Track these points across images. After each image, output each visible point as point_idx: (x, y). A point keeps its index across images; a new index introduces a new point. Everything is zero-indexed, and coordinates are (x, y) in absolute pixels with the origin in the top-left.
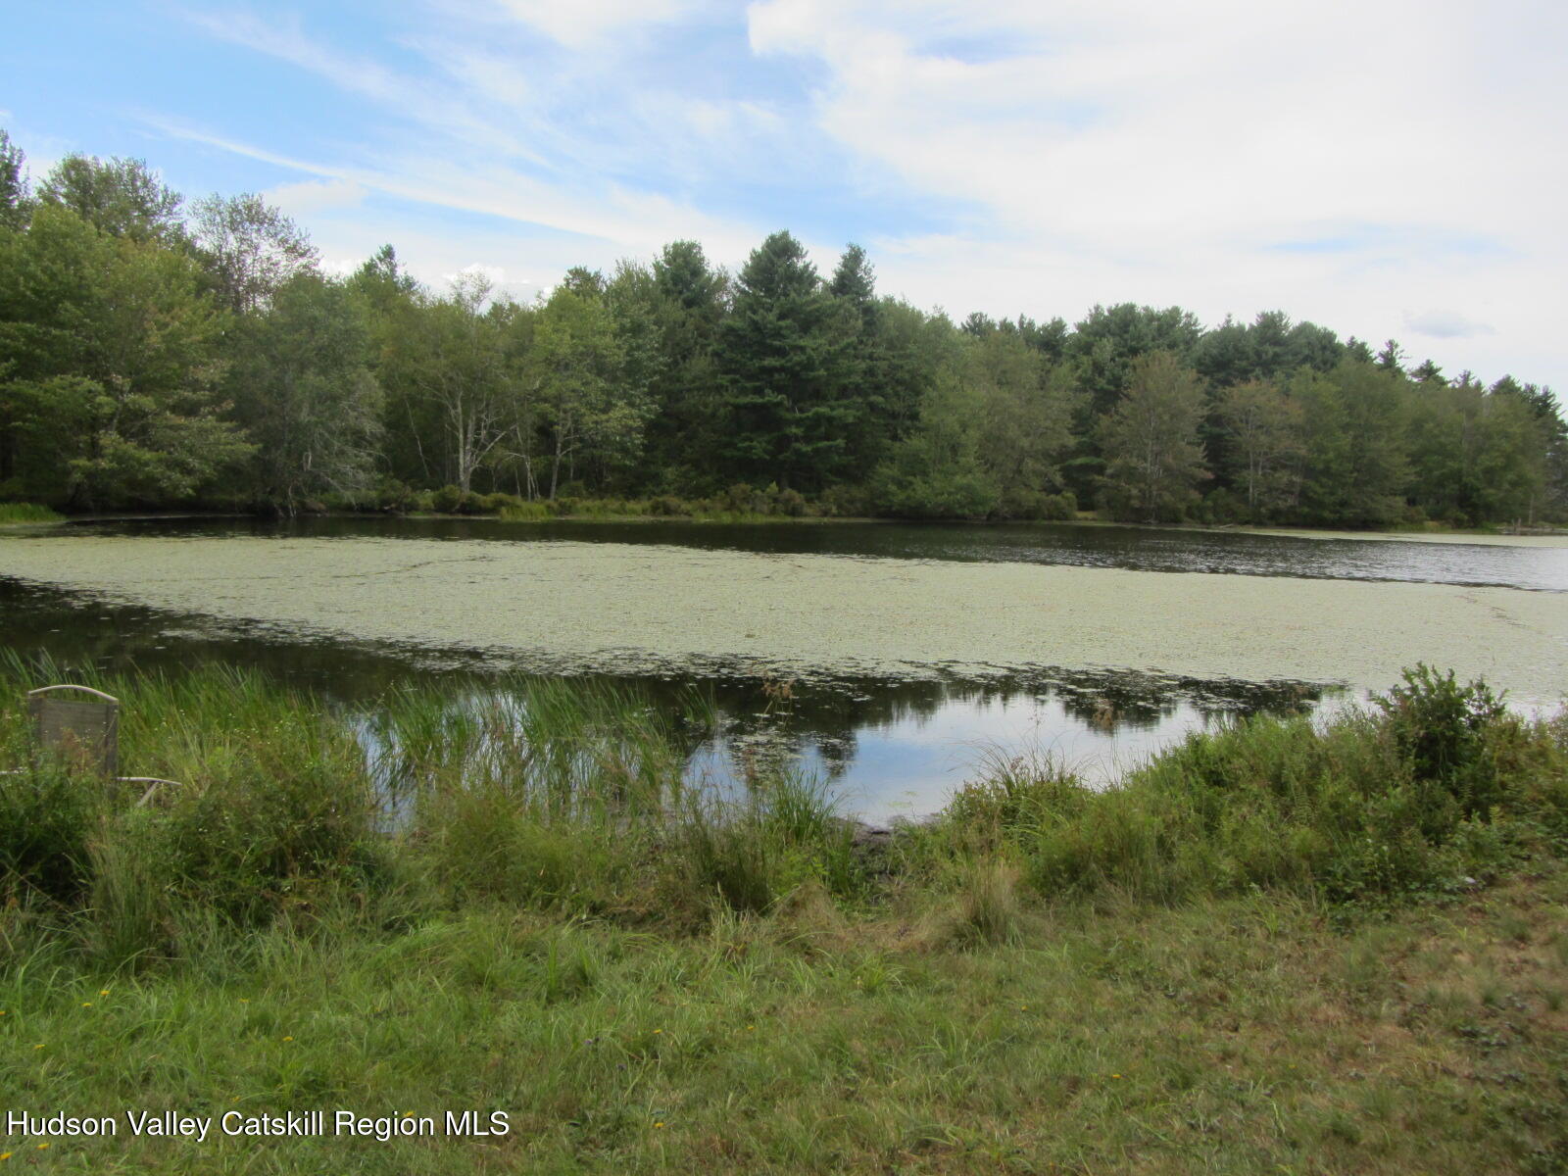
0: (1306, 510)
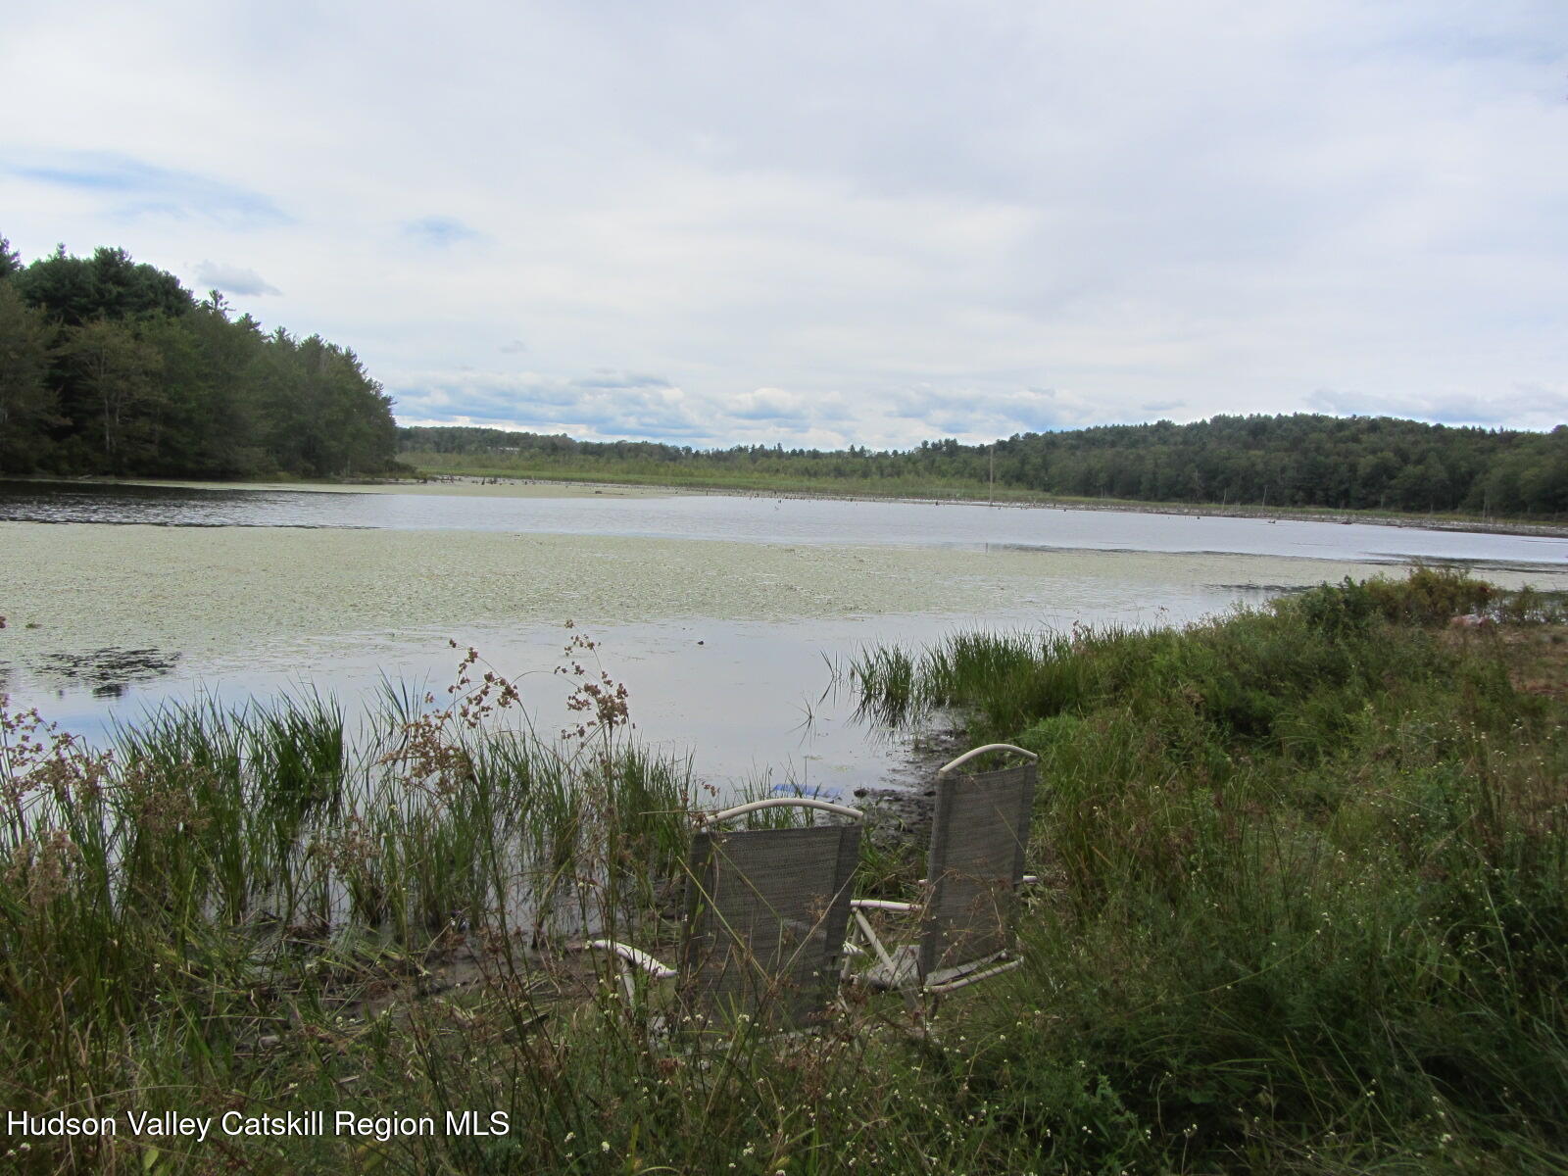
0: (169, 459)
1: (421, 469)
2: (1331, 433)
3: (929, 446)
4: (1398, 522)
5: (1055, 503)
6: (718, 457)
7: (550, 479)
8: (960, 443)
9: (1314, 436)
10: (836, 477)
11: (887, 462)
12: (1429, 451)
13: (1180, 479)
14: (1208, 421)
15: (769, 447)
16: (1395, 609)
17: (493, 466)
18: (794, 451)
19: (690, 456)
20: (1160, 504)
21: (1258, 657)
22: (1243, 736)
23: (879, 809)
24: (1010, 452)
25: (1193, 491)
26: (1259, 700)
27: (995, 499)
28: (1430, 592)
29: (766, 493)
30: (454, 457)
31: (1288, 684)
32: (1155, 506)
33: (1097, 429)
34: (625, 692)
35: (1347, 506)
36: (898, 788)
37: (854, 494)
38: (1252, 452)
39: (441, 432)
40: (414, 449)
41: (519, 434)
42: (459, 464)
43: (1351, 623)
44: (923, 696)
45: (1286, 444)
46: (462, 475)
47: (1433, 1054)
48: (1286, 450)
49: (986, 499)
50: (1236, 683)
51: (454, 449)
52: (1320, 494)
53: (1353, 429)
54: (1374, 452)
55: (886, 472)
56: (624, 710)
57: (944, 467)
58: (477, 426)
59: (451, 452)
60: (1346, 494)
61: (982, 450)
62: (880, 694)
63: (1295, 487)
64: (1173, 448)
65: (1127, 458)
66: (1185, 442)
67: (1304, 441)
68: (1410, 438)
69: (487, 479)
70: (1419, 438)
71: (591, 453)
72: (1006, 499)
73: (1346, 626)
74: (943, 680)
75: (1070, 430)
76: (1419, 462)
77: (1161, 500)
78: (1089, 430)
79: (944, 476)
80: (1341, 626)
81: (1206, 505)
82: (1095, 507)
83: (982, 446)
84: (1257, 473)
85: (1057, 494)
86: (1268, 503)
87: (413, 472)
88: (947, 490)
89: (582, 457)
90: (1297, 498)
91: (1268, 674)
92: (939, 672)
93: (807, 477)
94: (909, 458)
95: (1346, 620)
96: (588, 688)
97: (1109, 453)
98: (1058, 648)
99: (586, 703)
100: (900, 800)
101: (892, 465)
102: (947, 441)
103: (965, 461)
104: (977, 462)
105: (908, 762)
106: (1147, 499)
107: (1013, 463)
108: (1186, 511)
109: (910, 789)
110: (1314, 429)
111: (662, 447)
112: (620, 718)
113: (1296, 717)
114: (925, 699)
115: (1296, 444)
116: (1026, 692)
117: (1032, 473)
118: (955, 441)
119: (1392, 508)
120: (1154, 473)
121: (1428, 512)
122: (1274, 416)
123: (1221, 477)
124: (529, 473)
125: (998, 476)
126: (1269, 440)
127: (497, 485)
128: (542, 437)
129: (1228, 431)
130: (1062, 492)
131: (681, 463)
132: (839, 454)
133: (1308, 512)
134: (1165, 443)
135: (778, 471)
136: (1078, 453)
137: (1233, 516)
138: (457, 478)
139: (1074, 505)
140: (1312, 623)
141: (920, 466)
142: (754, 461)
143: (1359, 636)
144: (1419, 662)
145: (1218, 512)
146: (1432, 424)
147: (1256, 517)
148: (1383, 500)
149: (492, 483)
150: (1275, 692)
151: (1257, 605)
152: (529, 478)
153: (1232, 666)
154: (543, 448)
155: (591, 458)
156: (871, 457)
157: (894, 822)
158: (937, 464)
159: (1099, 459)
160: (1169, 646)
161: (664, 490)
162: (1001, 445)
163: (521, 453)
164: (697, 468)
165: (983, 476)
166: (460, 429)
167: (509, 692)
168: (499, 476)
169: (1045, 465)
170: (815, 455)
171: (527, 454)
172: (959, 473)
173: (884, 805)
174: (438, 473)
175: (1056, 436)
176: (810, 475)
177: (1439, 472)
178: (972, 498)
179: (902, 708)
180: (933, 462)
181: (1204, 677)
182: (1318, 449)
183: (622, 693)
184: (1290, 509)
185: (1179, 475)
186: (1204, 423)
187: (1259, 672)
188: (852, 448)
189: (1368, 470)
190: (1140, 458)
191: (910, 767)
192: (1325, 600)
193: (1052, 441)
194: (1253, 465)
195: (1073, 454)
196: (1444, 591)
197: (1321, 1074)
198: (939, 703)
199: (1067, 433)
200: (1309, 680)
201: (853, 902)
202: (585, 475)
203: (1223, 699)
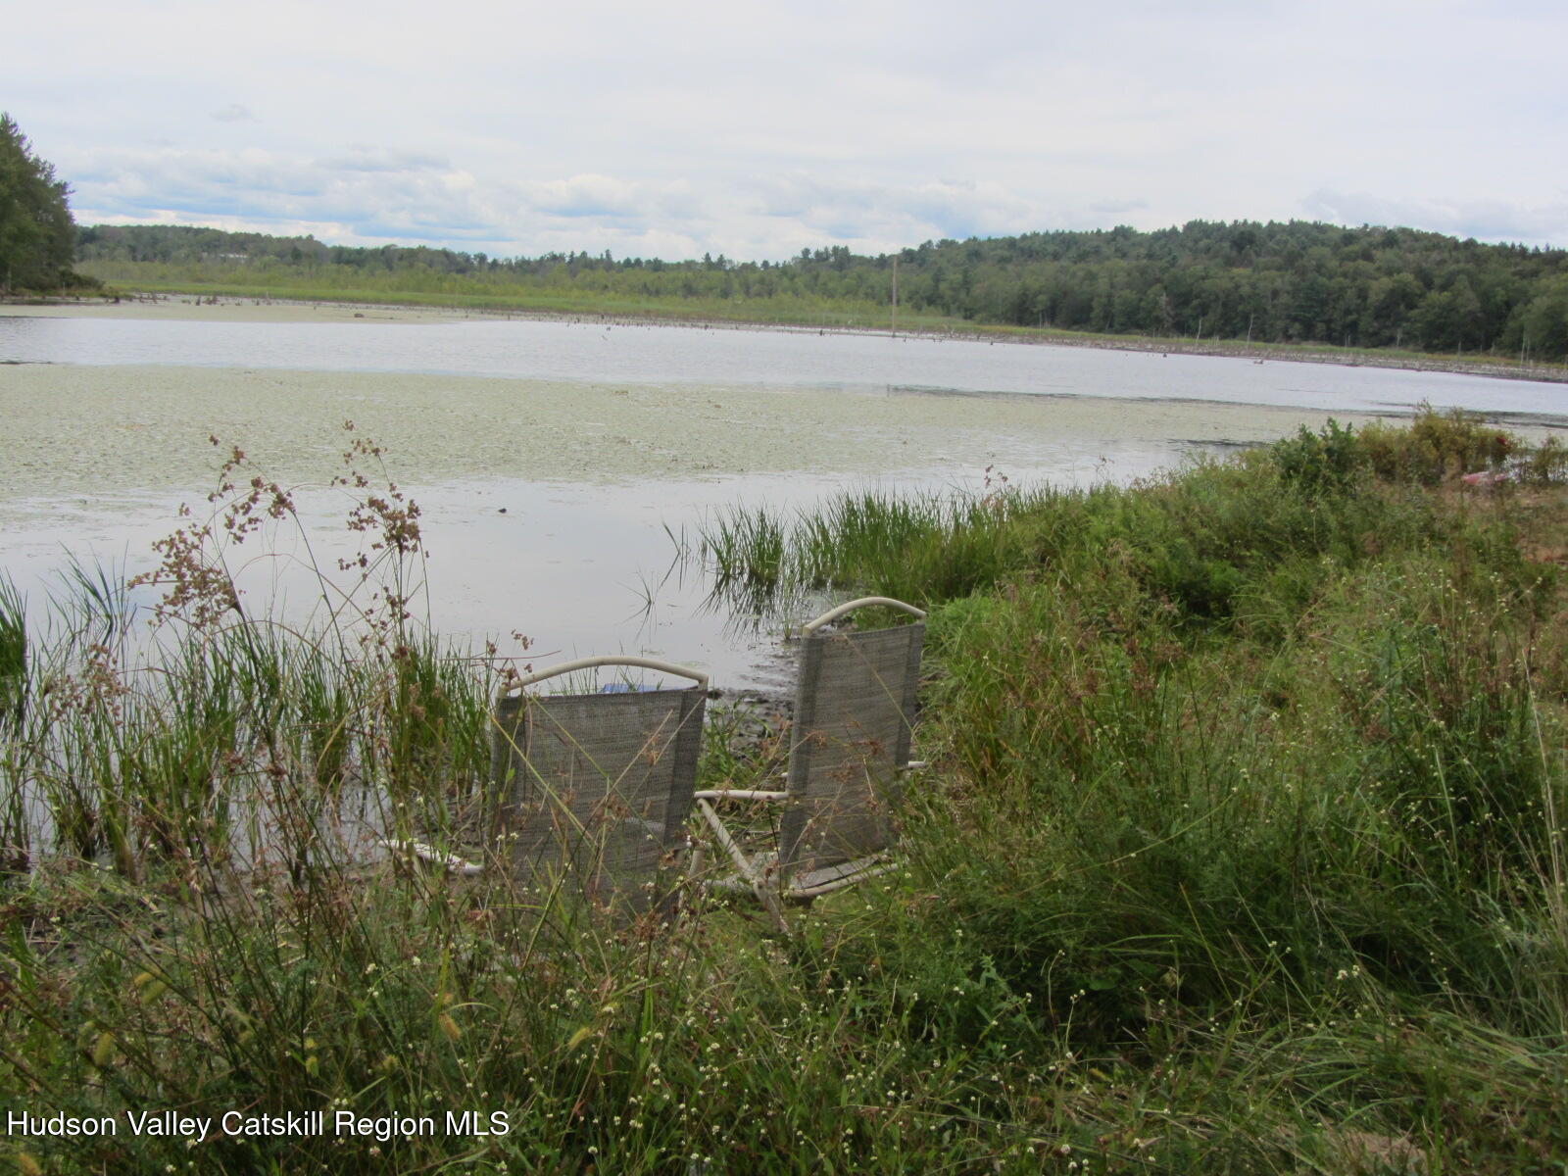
1: (111, 284)
2: (1336, 248)
3: (812, 256)
4: (1417, 364)
5: (980, 335)
6: (524, 268)
7: (291, 298)
8: (853, 252)
9: (1316, 251)
10: (685, 297)
11: (753, 277)
12: (1459, 272)
13: (1143, 304)
14: (1180, 229)
15: (594, 254)
16: (1393, 464)
17: (211, 280)
18: (628, 262)
19: (486, 267)
20: (1117, 337)
21: (1219, 519)
22: (1197, 617)
23: (738, 713)
24: (920, 265)
25: (1158, 320)
26: (1219, 572)
27: (899, 328)
28: (1437, 444)
29: (591, 317)
30: (157, 267)
31: (1254, 552)
32: (1111, 340)
33: (1036, 235)
34: (416, 511)
35: (1354, 343)
36: (761, 688)
37: (708, 319)
38: (1236, 271)
39: (137, 232)
40: (99, 255)
41: (247, 236)
42: (163, 277)
43: (1334, 477)
44: (798, 577)
45: (1279, 260)
46: (169, 292)
47: (1363, 933)
48: (1279, 269)
49: (888, 327)
50: (1191, 552)
51: (155, 256)
52: (1320, 327)
53: (1364, 242)
54: (1389, 273)
55: (754, 289)
56: (414, 533)
57: (831, 285)
58: (188, 224)
59: (151, 261)
60: (1353, 326)
61: (883, 262)
62: (741, 574)
63: (1289, 317)
64: (1134, 263)
65: (1074, 275)
66: (1150, 256)
67: (1302, 256)
68: (1435, 256)
69: (203, 298)
70: (1446, 255)
71: (348, 262)
72: (914, 329)
73: (1327, 481)
74: (824, 554)
75: (1000, 237)
76: (1443, 288)
77: (1118, 332)
78: (1024, 237)
79: (832, 296)
80: (1321, 481)
81: (1175, 339)
82: (1032, 340)
83: (882, 256)
84: (1241, 298)
85: (980, 322)
86: (1255, 338)
87: (99, 287)
88: (834, 316)
89: (334, 266)
90: (1291, 332)
91: (1229, 540)
92: (818, 545)
93: (645, 296)
94: (784, 271)
95: (1327, 472)
96: (373, 503)
97: (1051, 267)
98: (975, 517)
99: (370, 520)
100: (766, 701)
101: (762, 281)
102: (835, 249)
103: (860, 276)
104: (875, 278)
105: (776, 656)
106: (1100, 330)
107: (924, 280)
108: (1149, 346)
109: (778, 689)
110: (1315, 242)
111: (446, 254)
112: (410, 543)
113: (1262, 592)
114: (801, 580)
115: (1291, 260)
116: (929, 567)
117: (949, 293)
118: (846, 249)
119: (1411, 346)
120: (1109, 296)
121: (1455, 353)
122: (1265, 224)
123: (1195, 302)
124: (265, 289)
125: (904, 296)
126: (1258, 254)
127: (217, 306)
128: (279, 240)
129: (1206, 241)
130: (987, 320)
131: (473, 276)
132: (690, 265)
133: (1306, 351)
134: (1124, 256)
135: (606, 287)
136: (1010, 267)
137: (1209, 354)
138: (161, 296)
139: (1004, 337)
140: (1286, 477)
141: (799, 282)
142: (573, 274)
143: (1343, 492)
144: (1414, 526)
145: (1191, 349)
146: (1462, 239)
147: (1239, 355)
148: (1399, 336)
149: (210, 302)
150: (1239, 563)
151: (1222, 459)
152: (262, 296)
153: (1187, 531)
154: (280, 255)
155: (348, 269)
156: (732, 270)
157: (758, 728)
158: (821, 281)
159: (1038, 277)
160: (1111, 507)
161: (449, 313)
162: (908, 255)
163: (249, 262)
164: (494, 283)
165: (883, 298)
166: (163, 228)
167: (281, 501)
168: (220, 294)
169: (966, 284)
170: (657, 266)
171: (257, 263)
172: (851, 292)
173: (742, 708)
174: (133, 290)
175: (981, 244)
176: (650, 293)
177: (1470, 301)
178: (869, 326)
179: (769, 593)
180: (816, 278)
181: (1152, 545)
182: (1319, 268)
183: (414, 511)
184: (1282, 345)
185: (1141, 300)
186: (1174, 230)
187: (1220, 538)
188: (708, 257)
189: (1382, 296)
190: (1092, 277)
191: (779, 663)
192: (1303, 449)
193: (975, 251)
194: (1237, 287)
195: (1002, 269)
196: (1453, 442)
197: (1236, 954)
198: (819, 584)
199: (996, 241)
200: (1280, 549)
201: (698, 793)
202: (339, 292)
203: (1175, 572)
